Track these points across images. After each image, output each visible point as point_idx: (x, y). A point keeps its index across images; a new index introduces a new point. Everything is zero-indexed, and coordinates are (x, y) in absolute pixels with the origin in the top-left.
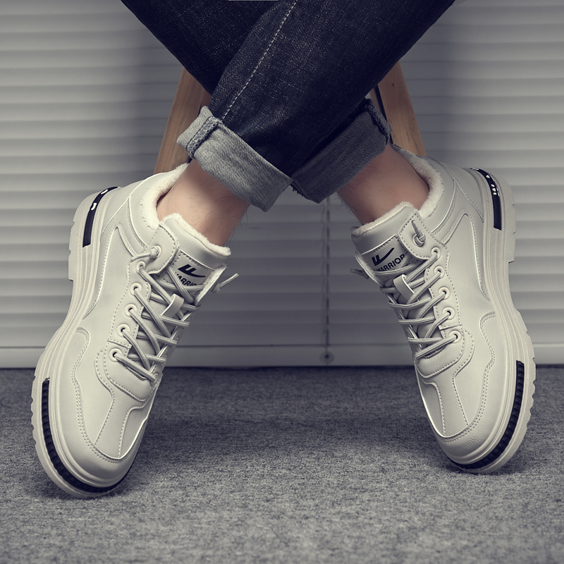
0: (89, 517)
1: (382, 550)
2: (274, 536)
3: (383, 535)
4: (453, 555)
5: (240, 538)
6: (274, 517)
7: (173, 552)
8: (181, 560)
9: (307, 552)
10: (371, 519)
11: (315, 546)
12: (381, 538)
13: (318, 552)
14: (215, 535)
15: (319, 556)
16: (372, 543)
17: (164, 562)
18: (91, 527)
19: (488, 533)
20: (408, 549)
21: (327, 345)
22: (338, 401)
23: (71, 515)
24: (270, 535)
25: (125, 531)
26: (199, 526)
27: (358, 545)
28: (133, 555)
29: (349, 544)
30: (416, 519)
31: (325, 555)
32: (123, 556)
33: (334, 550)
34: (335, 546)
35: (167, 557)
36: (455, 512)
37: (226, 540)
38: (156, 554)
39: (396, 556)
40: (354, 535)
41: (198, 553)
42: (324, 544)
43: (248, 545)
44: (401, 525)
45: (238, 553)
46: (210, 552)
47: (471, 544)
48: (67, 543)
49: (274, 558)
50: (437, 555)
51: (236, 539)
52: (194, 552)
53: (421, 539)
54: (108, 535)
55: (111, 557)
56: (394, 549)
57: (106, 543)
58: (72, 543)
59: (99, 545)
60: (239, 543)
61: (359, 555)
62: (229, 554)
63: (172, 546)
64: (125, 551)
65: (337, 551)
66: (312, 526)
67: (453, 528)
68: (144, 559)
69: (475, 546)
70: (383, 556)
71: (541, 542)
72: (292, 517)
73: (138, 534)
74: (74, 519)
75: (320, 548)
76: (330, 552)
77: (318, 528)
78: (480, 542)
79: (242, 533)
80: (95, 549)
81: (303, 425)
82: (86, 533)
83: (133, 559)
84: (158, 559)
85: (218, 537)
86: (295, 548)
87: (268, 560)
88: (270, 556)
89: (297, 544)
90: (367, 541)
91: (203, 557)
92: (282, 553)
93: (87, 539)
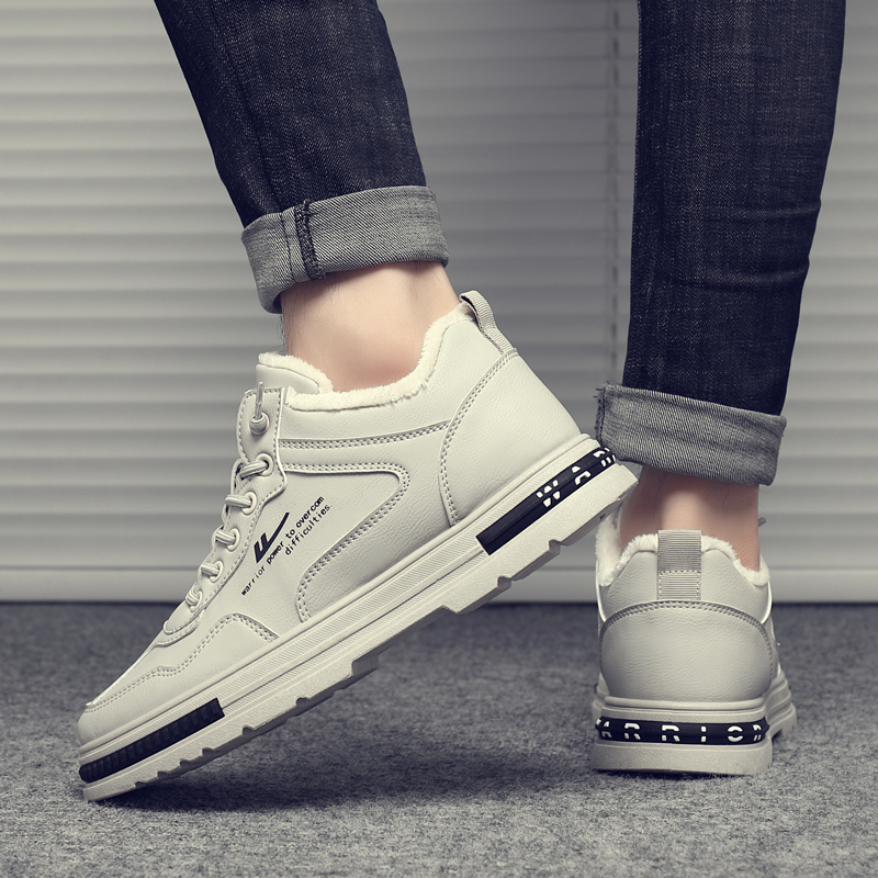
1: (735, 860)
2: (555, 839)
3: (734, 840)
4: (855, 868)
5: (501, 842)
7: (393, 862)
8: (407, 872)
9: (613, 862)
10: (710, 817)
11: (626, 855)
12: (732, 843)
13: (631, 863)
14: (458, 838)
15: (634, 869)
16: (719, 850)
17: (379, 876)
20: (776, 861)
24: (549, 839)
25: (310, 832)
26: (431, 825)
27: (697, 852)
28: (328, 865)
29: (680, 853)
30: (785, 818)
31: (644, 866)
32: (315, 866)
33: (657, 860)
34: (658, 855)
35: (385, 869)
36: (848, 808)
37: (477, 844)
38: (367, 863)
39: (764, 869)
40: (687, 839)
41: (434, 863)
42: (638, 852)
43: (514, 852)
44: (762, 827)
45: (499, 864)
46: (452, 862)
48: (217, 847)
49: (559, 872)
50: (829, 868)
51: (493, 844)
52: (428, 861)
53: (799, 846)
54: (283, 837)
55: (291, 867)
56: (756, 861)
57: (280, 848)
58: (226, 845)
59: (270, 851)
60: (500, 849)
61: (700, 867)
62: (486, 865)
63: (391, 853)
64: (313, 860)
66: (616, 826)
67: (848, 830)
68: (347, 869)
70: (739, 870)
72: (581, 814)
73: (334, 835)
75: (634, 858)
76: (652, 863)
77: (626, 830)
79: (502, 836)
80: (264, 856)
81: (582, 685)
82: (247, 834)
83: (329, 870)
84: (370, 871)
85: (464, 840)
86: (594, 858)
87: (549, 873)
88: (553, 868)
89: (596, 852)
90: (710, 848)
91: (442, 869)
92: (571, 864)
93: (249, 841)
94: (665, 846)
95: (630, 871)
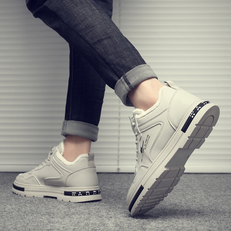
0: (34, 217)
1: (137, 227)
2: (99, 222)
3: (138, 223)
4: (163, 229)
5: (87, 223)
6: (99, 217)
7: (64, 227)
8: (66, 229)
9: (111, 227)
11: (114, 226)
13: (115, 228)
14: (79, 222)
15: (115, 229)
16: (134, 225)
17: (60, 230)
18: (34, 219)
19: (175, 222)
20: (147, 227)
21: (118, 165)
22: (122, 183)
23: (28, 216)
24: (98, 223)
25: (47, 221)
26: (73, 219)
27: (129, 225)
28: (49, 228)
29: (126, 225)
31: (118, 228)
32: (46, 228)
33: (121, 227)
34: (121, 226)
35: (61, 229)
37: (82, 224)
38: (58, 228)
39: (143, 229)
40: (128, 222)
41: (72, 228)
42: (117, 225)
43: (90, 225)
45: (86, 228)
46: (76, 227)
47: (169, 226)
48: (26, 224)
49: (99, 229)
50: (157, 229)
51: (86, 224)
52: (71, 227)
53: (151, 224)
54: (40, 222)
55: (41, 228)
56: (142, 227)
58: (28, 224)
59: (37, 225)
60: (87, 225)
61: (129, 229)
62: (83, 228)
63: (63, 225)
64: (46, 227)
65: (122, 227)
66: (113, 220)
68: (53, 229)
69: (171, 226)
71: (194, 225)
72: (106, 217)
73: (51, 222)
74: (29, 217)
75: (116, 226)
76: (119, 228)
77: (115, 221)
78: (172, 225)
79: (88, 222)
81: (110, 190)
82: (33, 221)
83: (49, 229)
84: (58, 229)
86: (107, 226)
87: (97, 230)
88: (98, 229)
89: (108, 225)
90: (132, 224)
91: (74, 229)
92: (102, 228)
93: (33, 223)
94: (123, 224)
95: (114, 229)
